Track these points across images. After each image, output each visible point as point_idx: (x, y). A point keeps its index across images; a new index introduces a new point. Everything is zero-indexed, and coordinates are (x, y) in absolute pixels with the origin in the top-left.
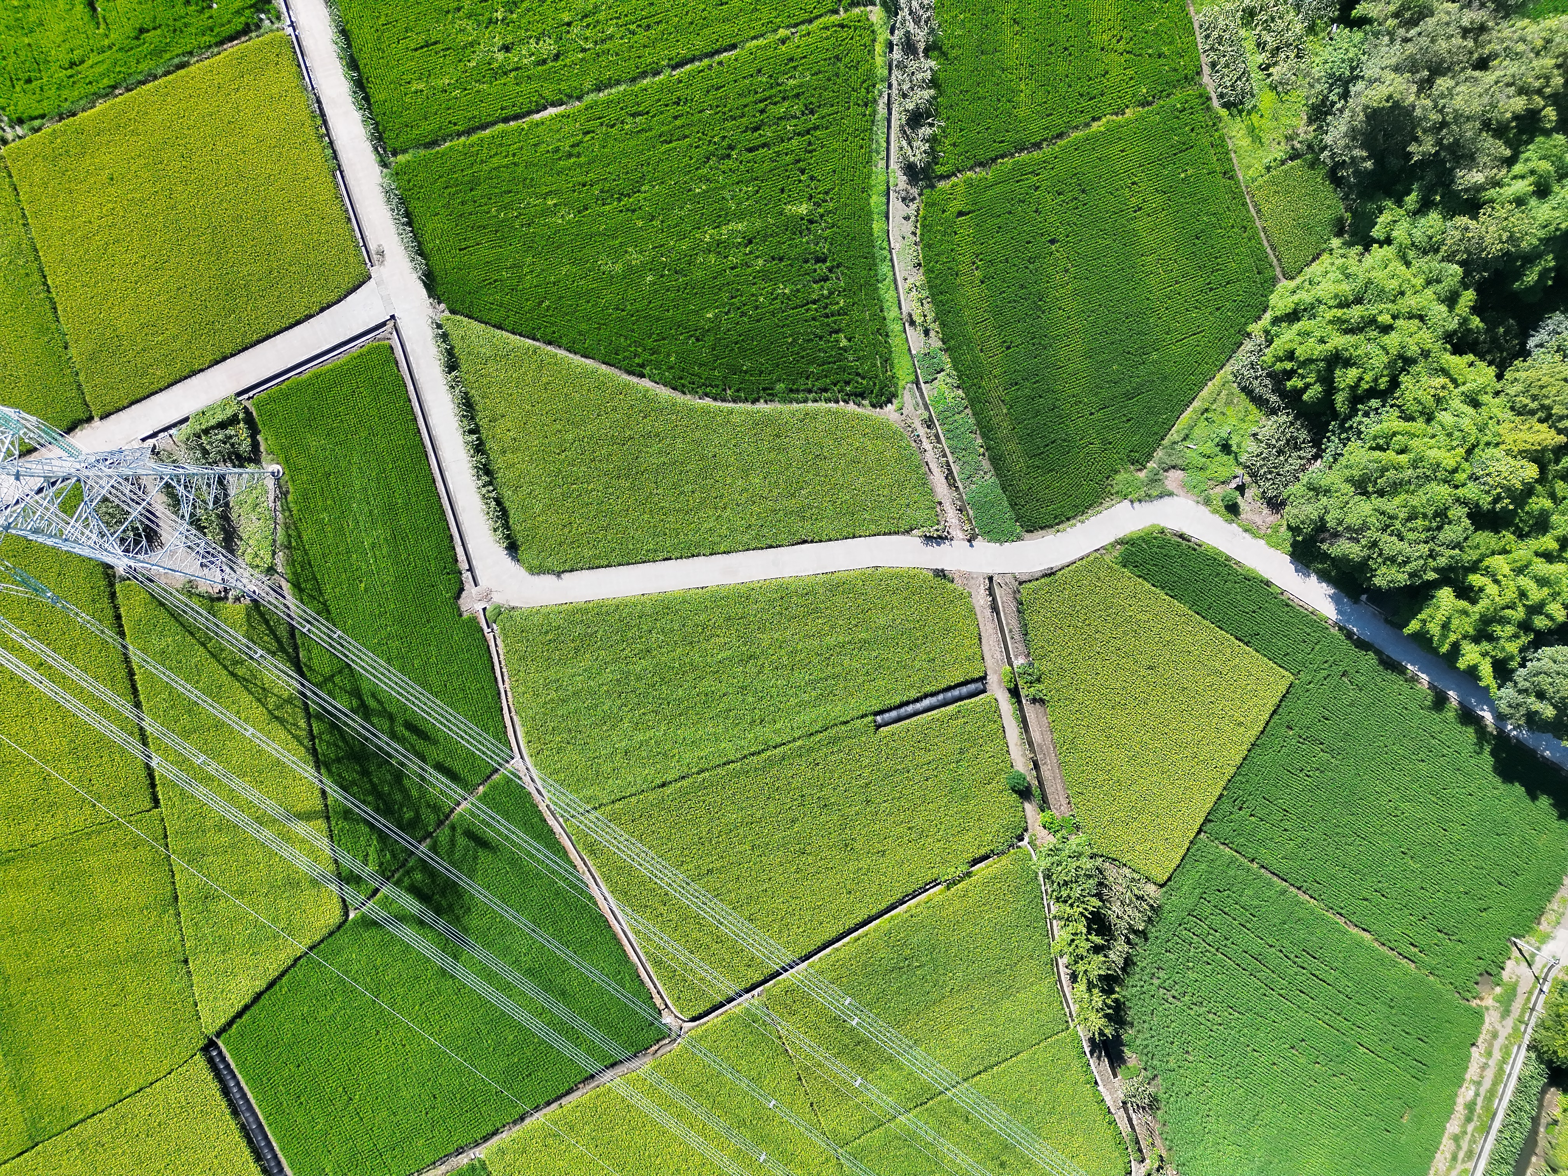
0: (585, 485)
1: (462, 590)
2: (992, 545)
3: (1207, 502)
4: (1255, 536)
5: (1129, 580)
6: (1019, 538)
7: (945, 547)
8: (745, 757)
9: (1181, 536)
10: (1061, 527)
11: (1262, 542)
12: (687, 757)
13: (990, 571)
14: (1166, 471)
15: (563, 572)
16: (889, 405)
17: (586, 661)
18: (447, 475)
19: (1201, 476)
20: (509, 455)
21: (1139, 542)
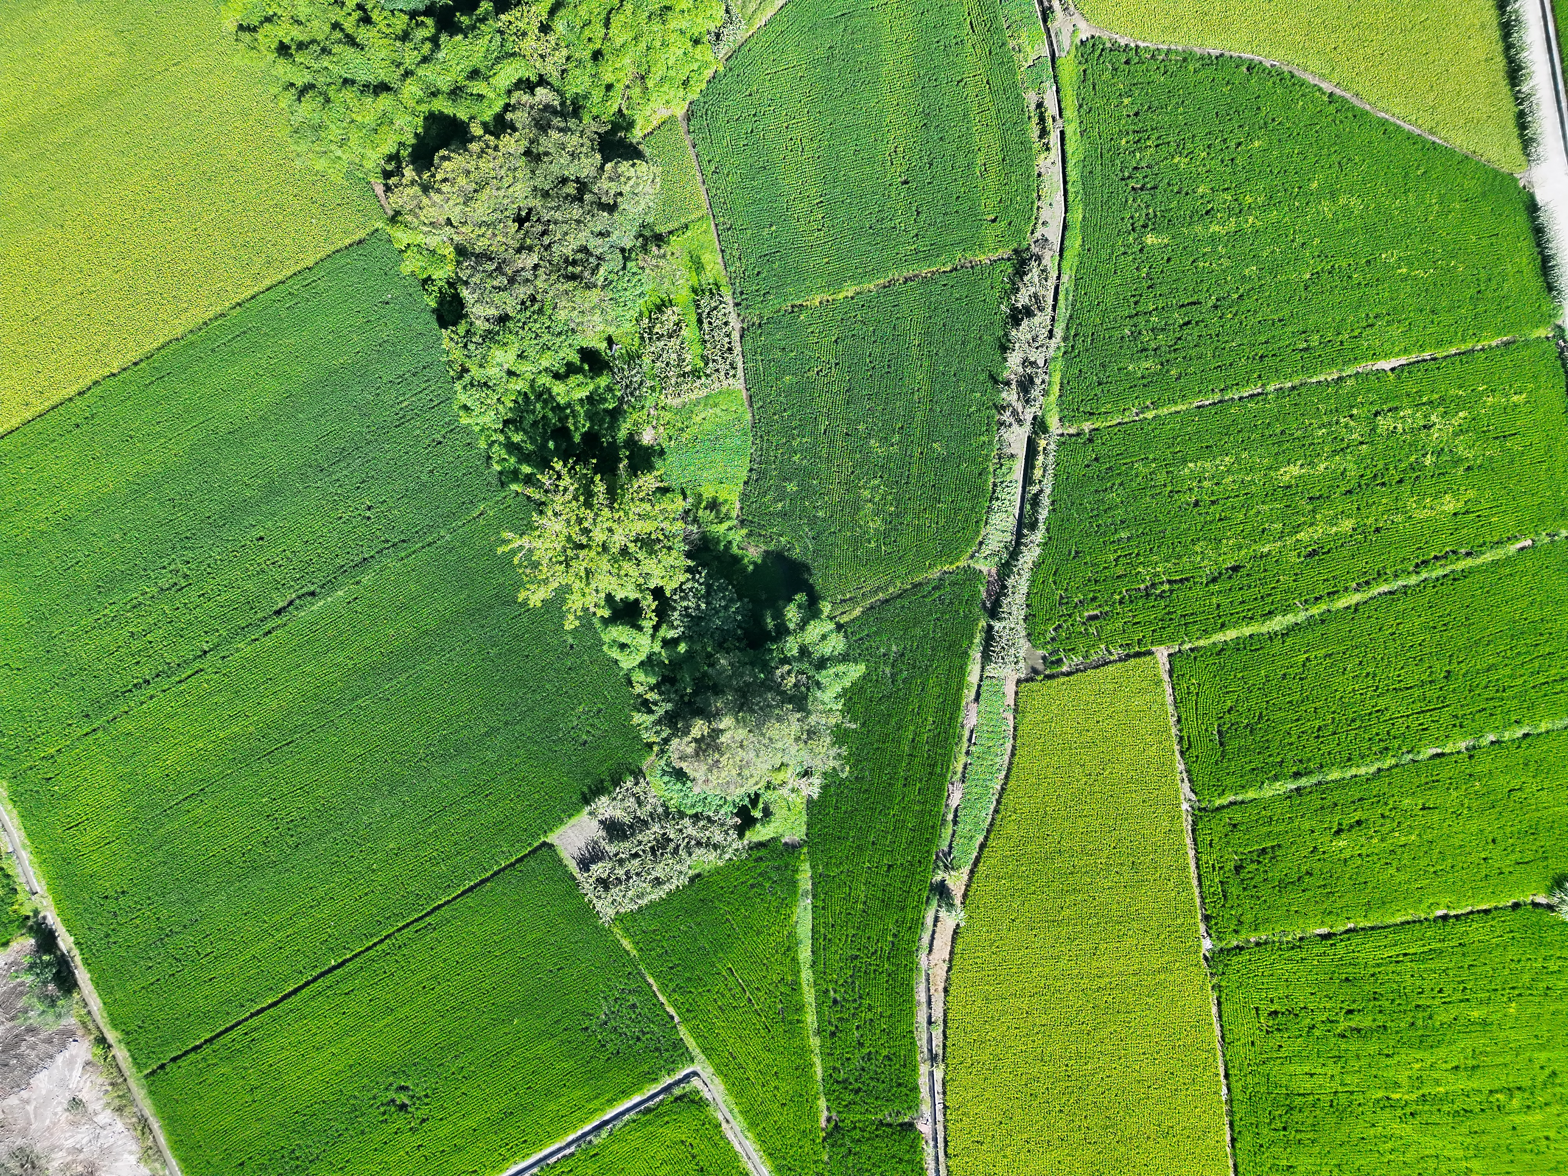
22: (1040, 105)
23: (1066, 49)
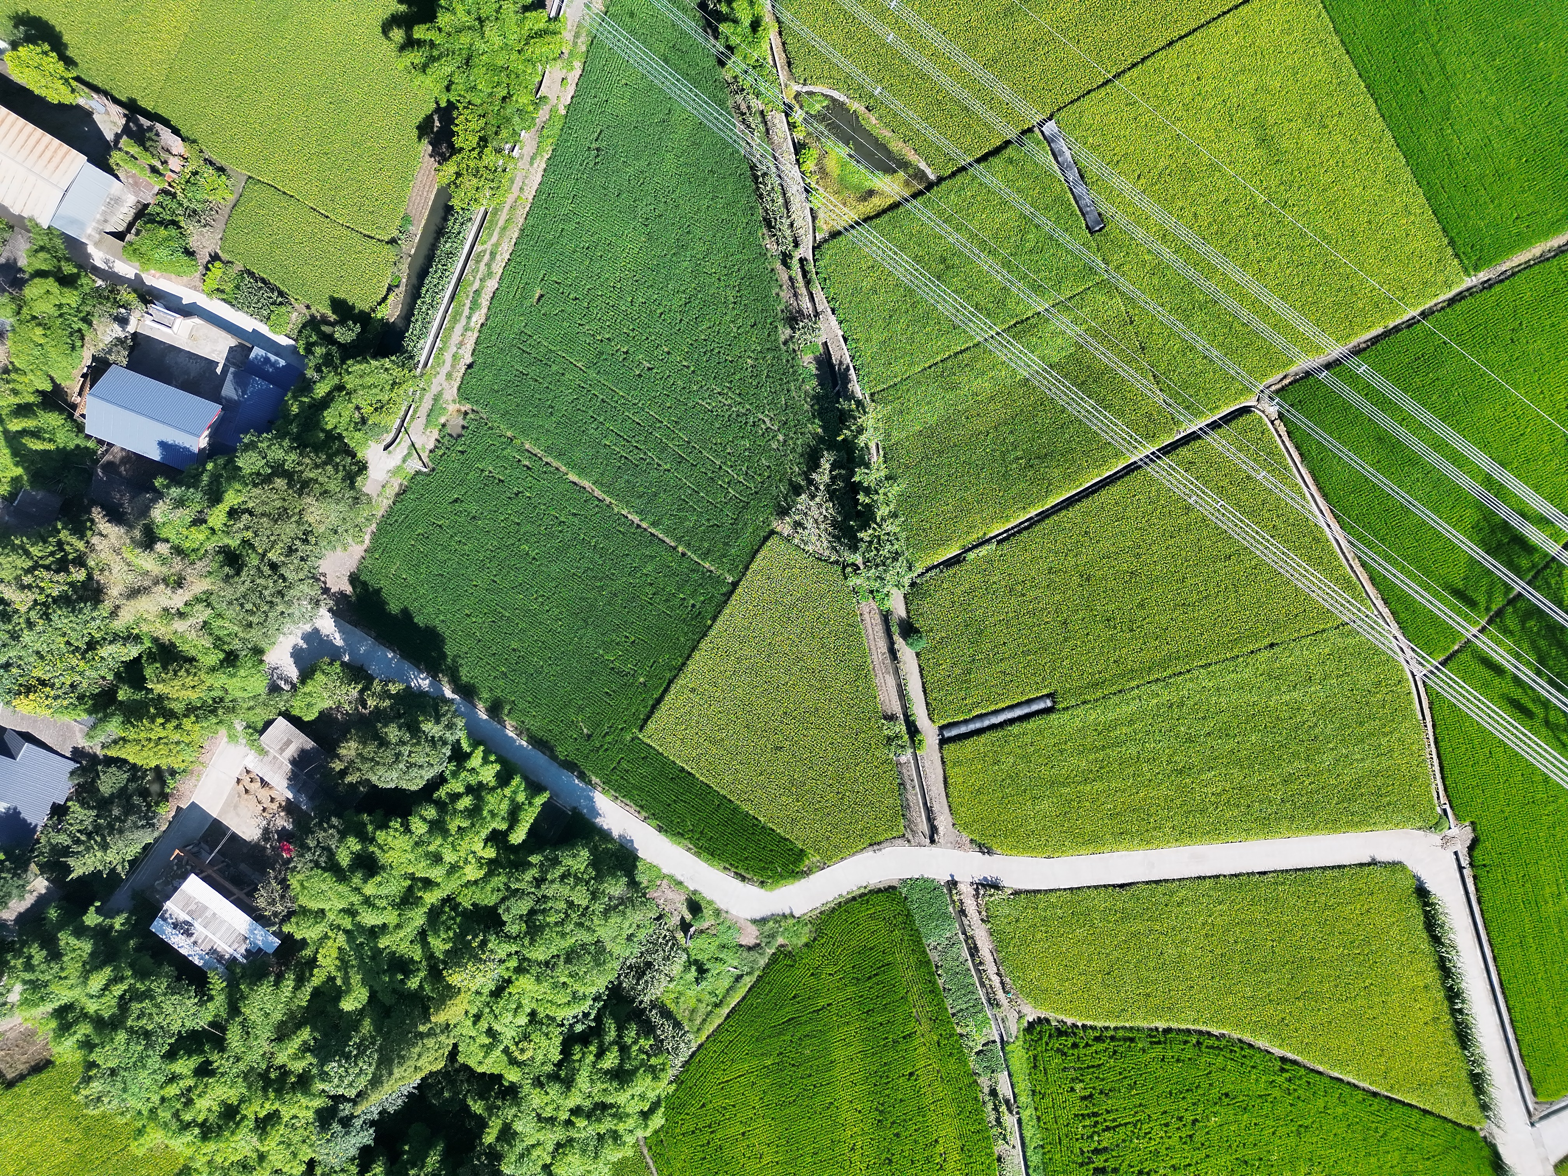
0: (1346, 951)
1: (1471, 848)
2: (931, 876)
3: (718, 913)
4: (671, 878)
5: (798, 837)
6: (904, 881)
7: (978, 877)
8: (1188, 671)
9: (743, 879)
10: (862, 890)
11: (665, 871)
12: (1247, 673)
13: (934, 849)
14: (758, 945)
15: (1369, 864)
16: (1031, 1020)
17: (1349, 775)
18: (1483, 966)
19: (724, 939)
20: (1421, 984)
21: (785, 874)
22: (993, 1093)
23: (1014, 1034)
